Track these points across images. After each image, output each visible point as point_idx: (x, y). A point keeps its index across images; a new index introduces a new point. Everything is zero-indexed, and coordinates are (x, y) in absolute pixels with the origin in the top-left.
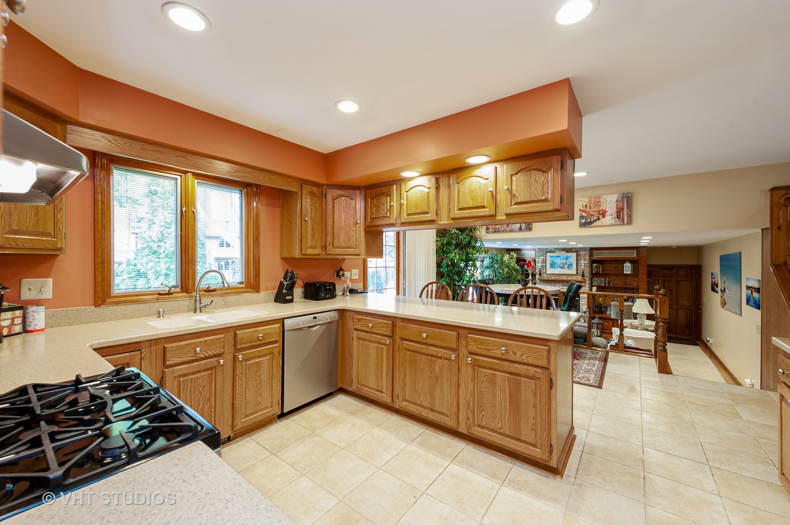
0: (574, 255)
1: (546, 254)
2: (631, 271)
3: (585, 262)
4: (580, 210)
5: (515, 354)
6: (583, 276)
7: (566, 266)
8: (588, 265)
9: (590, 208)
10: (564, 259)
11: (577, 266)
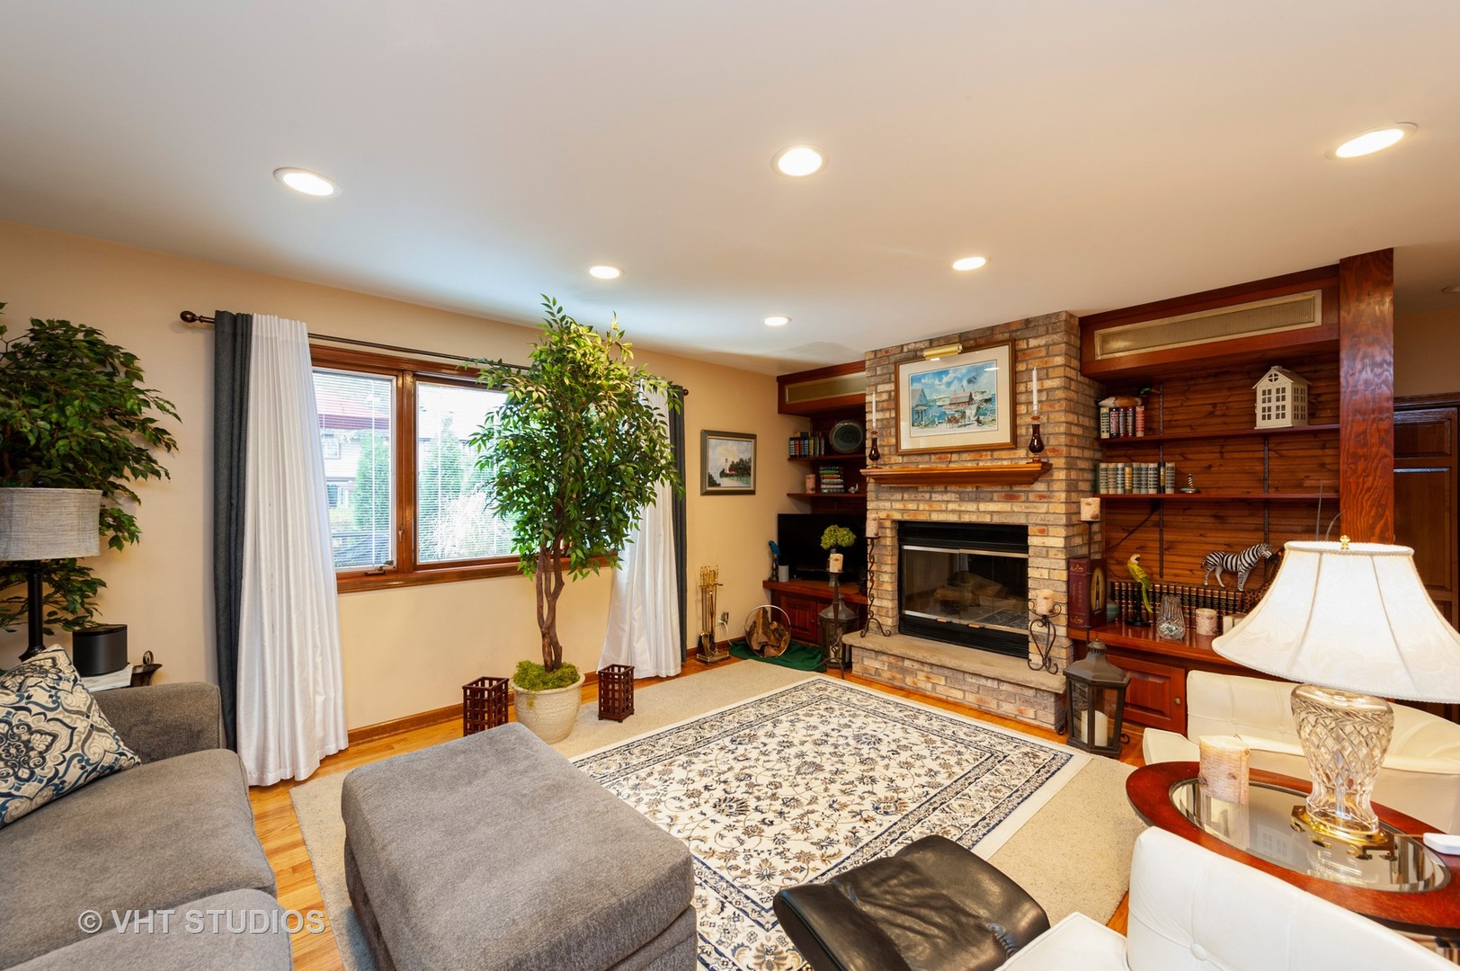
0: (1003, 353)
1: (898, 371)
2: (1295, 416)
3: (1048, 384)
6: (1037, 447)
7: (971, 411)
8: (1060, 394)
10: (960, 380)
11: (1014, 403)
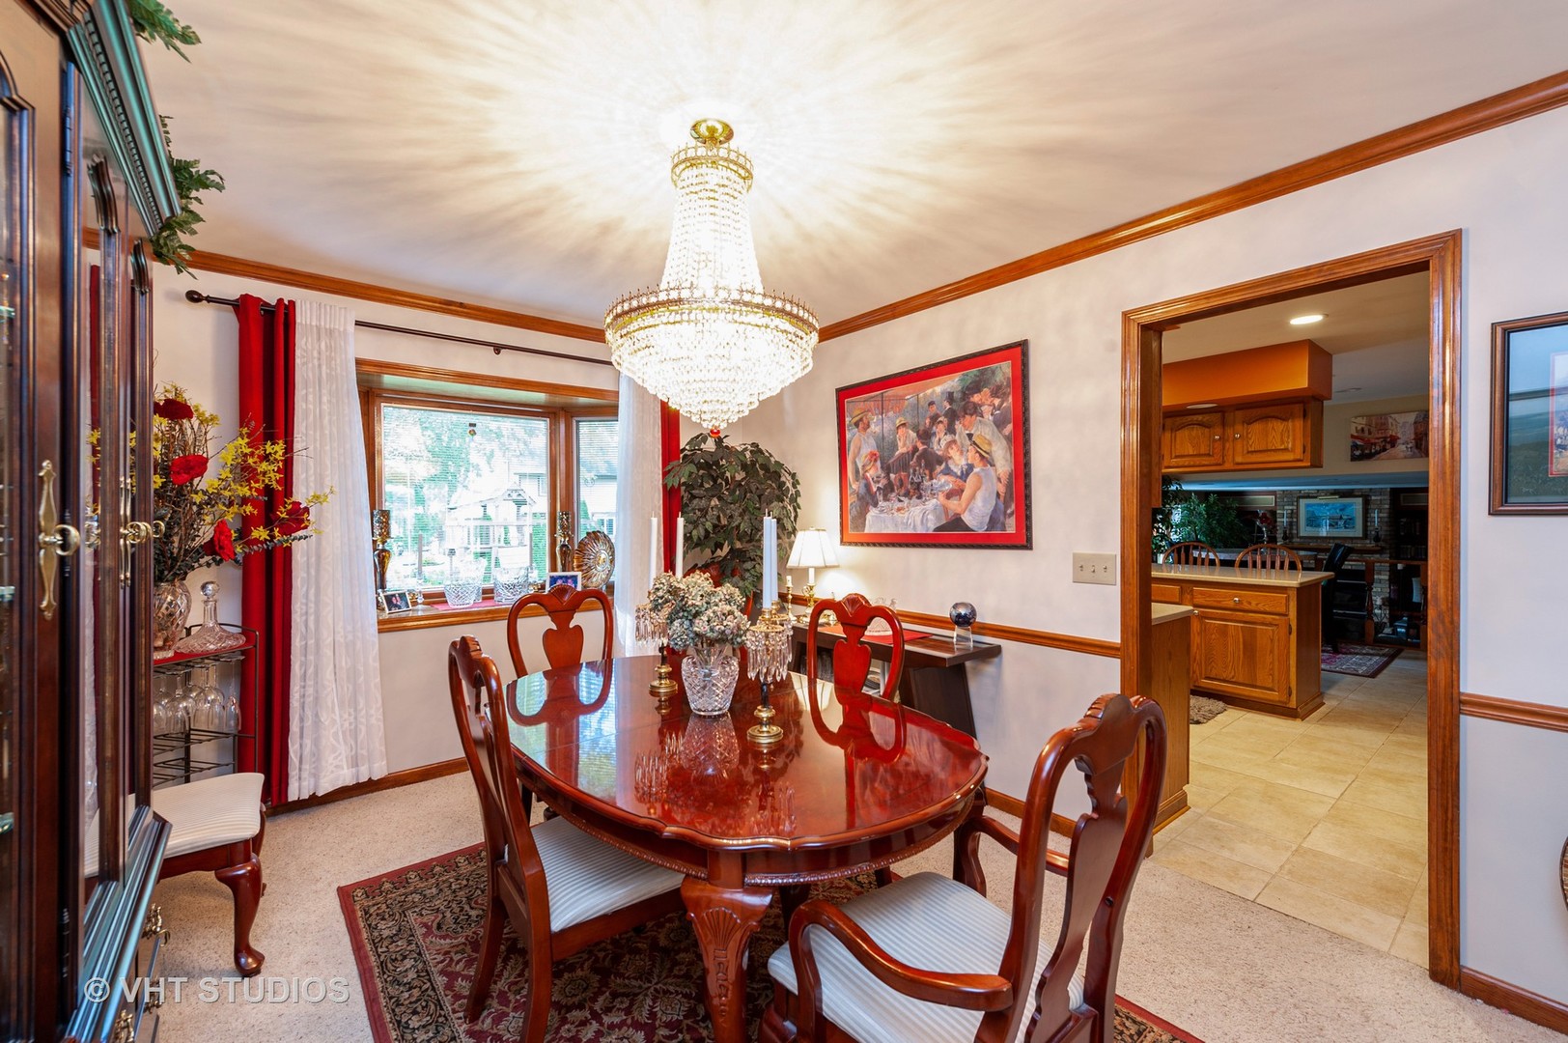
0: (1360, 500)
1: (1298, 502)
3: (1381, 515)
4: (1352, 436)
5: (1250, 603)
6: (1378, 540)
7: (1341, 523)
8: (1388, 519)
9: (1370, 433)
11: (1365, 521)
